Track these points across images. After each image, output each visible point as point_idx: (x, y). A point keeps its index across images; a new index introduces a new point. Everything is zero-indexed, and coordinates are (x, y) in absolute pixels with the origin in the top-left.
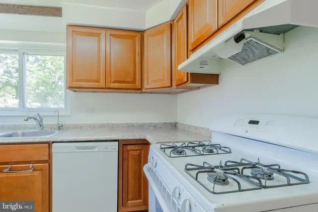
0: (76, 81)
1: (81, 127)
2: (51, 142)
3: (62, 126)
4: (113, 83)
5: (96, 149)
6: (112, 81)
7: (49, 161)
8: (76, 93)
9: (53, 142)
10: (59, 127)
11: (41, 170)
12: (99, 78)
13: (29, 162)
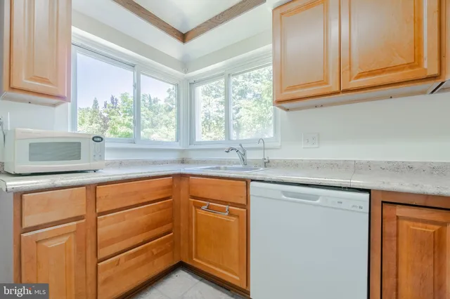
0: (286, 90)
1: (297, 165)
2: (249, 179)
3: (269, 162)
4: (358, 77)
5: (318, 202)
6: (356, 75)
7: (246, 206)
8: (288, 112)
9: (252, 180)
10: (265, 163)
11: (238, 216)
12: (326, 77)
13: (226, 203)
